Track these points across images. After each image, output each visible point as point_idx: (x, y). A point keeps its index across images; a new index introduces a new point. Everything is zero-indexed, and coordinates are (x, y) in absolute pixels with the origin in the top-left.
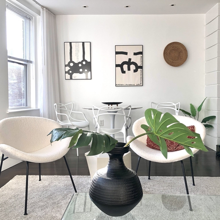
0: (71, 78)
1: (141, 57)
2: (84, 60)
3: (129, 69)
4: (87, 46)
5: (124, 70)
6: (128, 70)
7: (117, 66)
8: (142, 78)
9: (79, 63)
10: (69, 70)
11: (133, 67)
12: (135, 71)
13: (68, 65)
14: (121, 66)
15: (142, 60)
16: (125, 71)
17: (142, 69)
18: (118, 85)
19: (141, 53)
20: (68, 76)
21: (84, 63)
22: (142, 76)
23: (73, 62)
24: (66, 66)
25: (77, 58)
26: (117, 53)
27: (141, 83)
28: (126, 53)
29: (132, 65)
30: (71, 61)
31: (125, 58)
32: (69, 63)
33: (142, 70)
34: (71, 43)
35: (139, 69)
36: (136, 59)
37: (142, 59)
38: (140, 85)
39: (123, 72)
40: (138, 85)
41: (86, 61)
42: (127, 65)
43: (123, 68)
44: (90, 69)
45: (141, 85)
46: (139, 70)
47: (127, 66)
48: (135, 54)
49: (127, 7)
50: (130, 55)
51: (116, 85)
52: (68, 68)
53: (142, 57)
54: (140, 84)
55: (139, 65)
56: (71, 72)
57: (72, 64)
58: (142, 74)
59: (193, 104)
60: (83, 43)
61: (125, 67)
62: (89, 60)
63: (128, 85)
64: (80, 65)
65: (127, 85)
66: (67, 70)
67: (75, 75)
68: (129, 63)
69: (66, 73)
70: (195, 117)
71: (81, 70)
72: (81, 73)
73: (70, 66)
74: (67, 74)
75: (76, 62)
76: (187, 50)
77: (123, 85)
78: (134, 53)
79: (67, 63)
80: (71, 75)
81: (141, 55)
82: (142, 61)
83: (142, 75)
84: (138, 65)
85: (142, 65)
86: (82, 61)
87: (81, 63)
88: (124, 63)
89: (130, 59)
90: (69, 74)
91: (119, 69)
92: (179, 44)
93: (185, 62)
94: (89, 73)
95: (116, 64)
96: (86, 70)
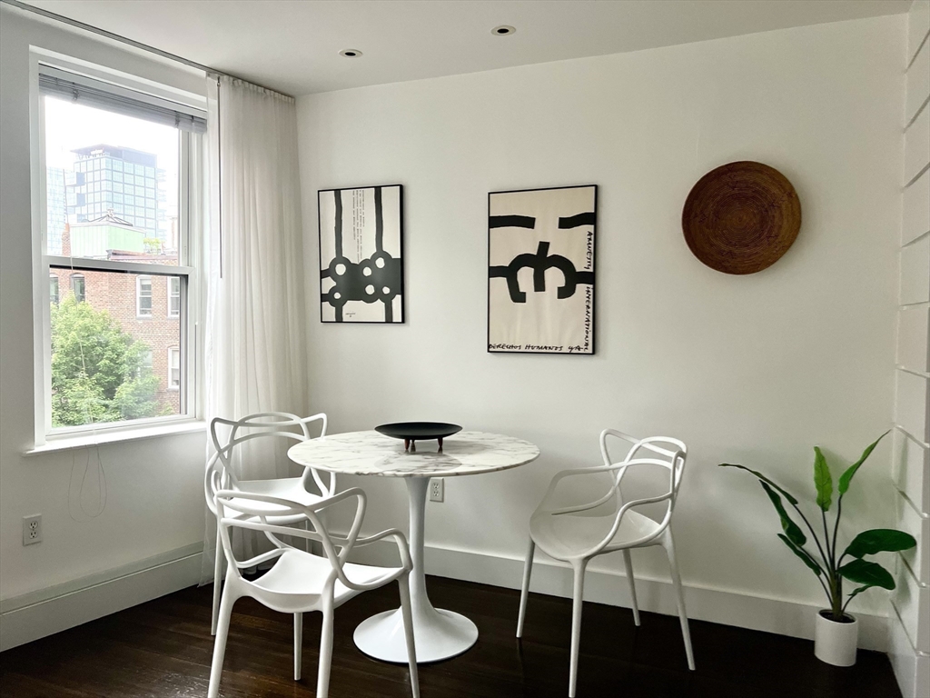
0: (339, 319)
1: (590, 234)
2: (381, 252)
3: (540, 285)
4: (390, 199)
5: (521, 290)
6: (537, 290)
7: (494, 272)
8: (591, 323)
9: (366, 263)
10: (333, 291)
11: (555, 277)
12: (565, 292)
13: (331, 272)
14: (509, 272)
15: (592, 249)
16: (525, 293)
17: (591, 286)
18: (498, 346)
19: (590, 218)
20: (330, 311)
21: (380, 263)
22: (591, 315)
23: (346, 262)
24: (323, 274)
25: (360, 247)
26: (495, 222)
27: (587, 344)
28: (528, 222)
29: (553, 268)
30: (340, 258)
31: (525, 241)
32: (334, 264)
33: (594, 289)
34: (338, 192)
35: (578, 285)
36: (572, 245)
37: (592, 242)
38: (582, 351)
39: (518, 296)
40: (577, 351)
41: (386, 256)
42: (533, 269)
43: (519, 279)
44: (399, 287)
45: (587, 351)
46: (581, 288)
47: (531, 270)
48: (565, 223)
50: (547, 230)
51: (489, 346)
52: (329, 283)
53: (595, 238)
54: (583, 346)
55: (581, 265)
56: (337, 296)
57: (341, 269)
58: (591, 306)
59: (824, 449)
60: (378, 190)
61: (525, 276)
62: (396, 254)
63: (535, 350)
64: (367, 272)
65: (530, 350)
66: (326, 291)
67: (353, 308)
68: (541, 260)
69: (324, 298)
71: (370, 290)
72: (370, 299)
73: (335, 277)
74: (326, 304)
75: (355, 259)
77: (517, 350)
78: (560, 219)
79: (325, 266)
80: (338, 306)
81: (590, 228)
82: (595, 254)
83: (591, 310)
84: (578, 270)
85: (591, 270)
86: (375, 257)
87: (369, 263)
88: (522, 261)
89: (544, 246)
90: (333, 302)
91: (500, 283)
92: (761, 172)
93: (788, 252)
94: (397, 301)
95: (492, 265)
96: (387, 291)
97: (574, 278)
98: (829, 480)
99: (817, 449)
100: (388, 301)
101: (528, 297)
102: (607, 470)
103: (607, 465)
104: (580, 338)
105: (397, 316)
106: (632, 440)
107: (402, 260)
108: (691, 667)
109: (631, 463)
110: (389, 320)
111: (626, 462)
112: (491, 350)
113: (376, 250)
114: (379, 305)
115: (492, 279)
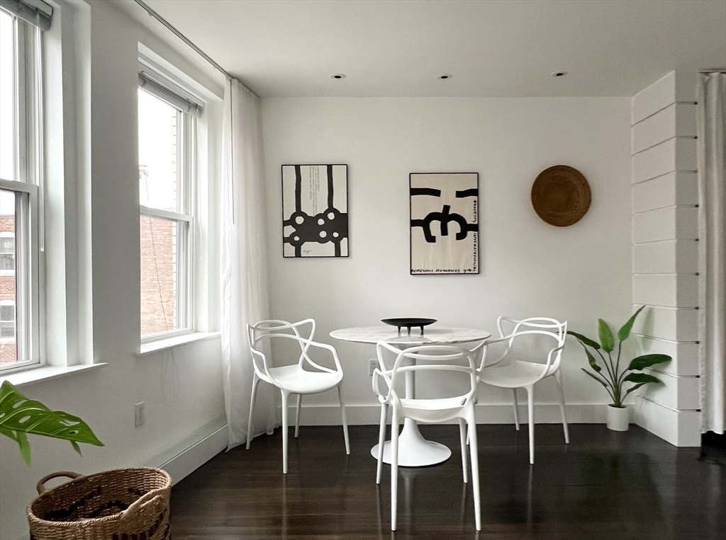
0: (298, 255)
1: (475, 202)
2: (331, 208)
3: (444, 232)
4: (338, 174)
5: (432, 235)
6: (443, 235)
7: (414, 223)
8: (477, 255)
9: (319, 216)
10: (293, 235)
11: (454, 227)
12: (460, 236)
13: (291, 222)
14: (425, 224)
15: (477, 211)
16: (435, 237)
17: (476, 233)
18: (418, 271)
19: (474, 192)
20: (290, 249)
21: (331, 216)
22: (477, 250)
23: (304, 215)
24: (285, 223)
25: (314, 205)
26: (414, 192)
27: (475, 268)
28: (436, 193)
29: (453, 221)
30: (299, 212)
31: (434, 205)
32: (294, 216)
33: (478, 234)
34: (298, 167)
35: (468, 232)
36: (464, 208)
37: (476, 206)
38: (472, 272)
39: (430, 239)
40: (469, 272)
41: (336, 212)
42: (439, 222)
43: (431, 229)
44: (345, 232)
45: (475, 272)
46: (470, 234)
48: (460, 194)
49: (444, 77)
50: (448, 198)
51: (411, 271)
52: (290, 230)
53: (477, 203)
54: (472, 269)
55: (470, 221)
56: (297, 239)
57: (300, 220)
58: (477, 244)
59: (606, 320)
60: (330, 167)
61: (435, 226)
62: (343, 210)
63: (443, 272)
64: (321, 222)
65: (439, 272)
66: (287, 235)
67: (309, 247)
68: (445, 216)
69: (285, 240)
70: (611, 352)
71: (323, 234)
72: (323, 241)
73: (295, 225)
74: (287, 245)
75: (311, 213)
76: (588, 186)
77: (430, 273)
78: (457, 192)
79: (287, 218)
80: (298, 246)
81: (475, 198)
82: (477, 213)
83: (477, 247)
84: (468, 223)
85: (476, 223)
86: (327, 212)
87: (324, 216)
88: (433, 216)
89: (447, 208)
90: (293, 243)
91: (419, 230)
92: (569, 171)
93: (585, 216)
94: (344, 242)
95: (412, 219)
96: (336, 235)
97: (467, 228)
99: (600, 320)
100: (337, 243)
101: (437, 239)
102: (503, 340)
103: (502, 337)
104: (467, 263)
105: (344, 252)
106: (516, 321)
107: (347, 215)
108: (567, 441)
109: (518, 334)
111: (514, 334)
112: (413, 273)
113: (327, 208)
114: (331, 245)
115: (413, 228)
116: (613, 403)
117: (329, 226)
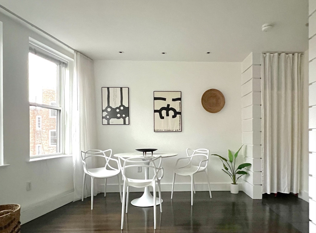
0: (108, 124)
2: (122, 105)
3: (168, 115)
4: (125, 91)
5: (163, 116)
6: (167, 116)
7: (155, 111)
8: (180, 124)
9: (117, 108)
10: (106, 115)
11: (171, 113)
12: (174, 117)
13: (106, 110)
14: (160, 111)
16: (164, 117)
18: (157, 130)
19: (179, 99)
20: (105, 122)
21: (122, 108)
23: (111, 108)
24: (103, 111)
25: (115, 103)
26: (155, 99)
28: (164, 99)
29: (171, 111)
30: (109, 106)
31: (164, 104)
32: (107, 108)
33: (181, 116)
34: (108, 88)
35: (177, 115)
36: (175, 105)
38: (178, 131)
39: (162, 117)
40: (177, 131)
41: (124, 106)
42: (166, 111)
43: (162, 113)
44: (128, 115)
46: (178, 116)
47: (165, 111)
48: (174, 100)
50: (169, 101)
51: (154, 130)
52: (105, 114)
53: (181, 104)
54: (179, 130)
55: (178, 110)
56: (108, 117)
57: (109, 110)
58: (180, 120)
59: (230, 150)
60: (121, 88)
61: (164, 113)
62: (127, 106)
63: (167, 131)
64: (118, 110)
65: (165, 131)
66: (104, 116)
67: (113, 121)
68: (168, 109)
69: (103, 118)
70: (232, 163)
71: (119, 115)
72: (119, 118)
73: (107, 111)
74: (104, 120)
75: (114, 107)
76: (224, 97)
77: (162, 131)
79: (104, 109)
80: (108, 120)
81: (180, 101)
82: (181, 107)
83: (180, 121)
85: (180, 111)
86: (120, 106)
87: (119, 108)
88: (163, 109)
89: (168, 105)
90: (106, 119)
91: (157, 114)
92: (216, 91)
93: (223, 109)
94: (127, 119)
95: (155, 109)
96: (124, 116)
97: (176, 113)
98: (232, 156)
99: (229, 150)
100: (124, 119)
101: (165, 118)
102: (188, 158)
103: (188, 157)
104: (178, 128)
105: (127, 123)
106: (194, 150)
107: (128, 108)
108: (211, 197)
109: (194, 155)
110: (125, 124)
111: (192, 156)
112: (155, 131)
113: (120, 105)
114: (122, 120)
115: (155, 113)
116: (233, 183)
117: (121, 112)
